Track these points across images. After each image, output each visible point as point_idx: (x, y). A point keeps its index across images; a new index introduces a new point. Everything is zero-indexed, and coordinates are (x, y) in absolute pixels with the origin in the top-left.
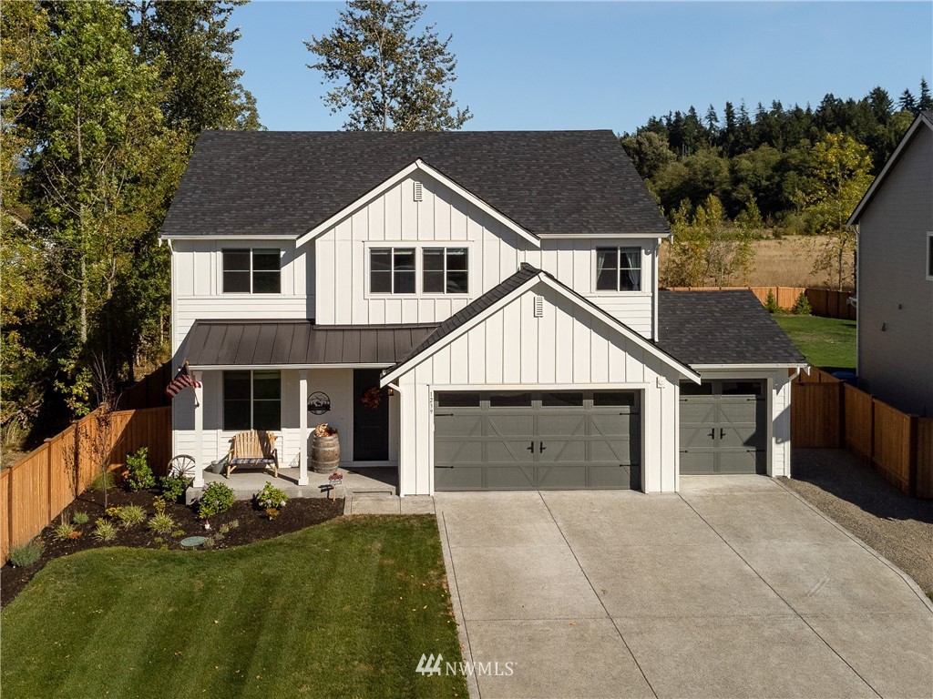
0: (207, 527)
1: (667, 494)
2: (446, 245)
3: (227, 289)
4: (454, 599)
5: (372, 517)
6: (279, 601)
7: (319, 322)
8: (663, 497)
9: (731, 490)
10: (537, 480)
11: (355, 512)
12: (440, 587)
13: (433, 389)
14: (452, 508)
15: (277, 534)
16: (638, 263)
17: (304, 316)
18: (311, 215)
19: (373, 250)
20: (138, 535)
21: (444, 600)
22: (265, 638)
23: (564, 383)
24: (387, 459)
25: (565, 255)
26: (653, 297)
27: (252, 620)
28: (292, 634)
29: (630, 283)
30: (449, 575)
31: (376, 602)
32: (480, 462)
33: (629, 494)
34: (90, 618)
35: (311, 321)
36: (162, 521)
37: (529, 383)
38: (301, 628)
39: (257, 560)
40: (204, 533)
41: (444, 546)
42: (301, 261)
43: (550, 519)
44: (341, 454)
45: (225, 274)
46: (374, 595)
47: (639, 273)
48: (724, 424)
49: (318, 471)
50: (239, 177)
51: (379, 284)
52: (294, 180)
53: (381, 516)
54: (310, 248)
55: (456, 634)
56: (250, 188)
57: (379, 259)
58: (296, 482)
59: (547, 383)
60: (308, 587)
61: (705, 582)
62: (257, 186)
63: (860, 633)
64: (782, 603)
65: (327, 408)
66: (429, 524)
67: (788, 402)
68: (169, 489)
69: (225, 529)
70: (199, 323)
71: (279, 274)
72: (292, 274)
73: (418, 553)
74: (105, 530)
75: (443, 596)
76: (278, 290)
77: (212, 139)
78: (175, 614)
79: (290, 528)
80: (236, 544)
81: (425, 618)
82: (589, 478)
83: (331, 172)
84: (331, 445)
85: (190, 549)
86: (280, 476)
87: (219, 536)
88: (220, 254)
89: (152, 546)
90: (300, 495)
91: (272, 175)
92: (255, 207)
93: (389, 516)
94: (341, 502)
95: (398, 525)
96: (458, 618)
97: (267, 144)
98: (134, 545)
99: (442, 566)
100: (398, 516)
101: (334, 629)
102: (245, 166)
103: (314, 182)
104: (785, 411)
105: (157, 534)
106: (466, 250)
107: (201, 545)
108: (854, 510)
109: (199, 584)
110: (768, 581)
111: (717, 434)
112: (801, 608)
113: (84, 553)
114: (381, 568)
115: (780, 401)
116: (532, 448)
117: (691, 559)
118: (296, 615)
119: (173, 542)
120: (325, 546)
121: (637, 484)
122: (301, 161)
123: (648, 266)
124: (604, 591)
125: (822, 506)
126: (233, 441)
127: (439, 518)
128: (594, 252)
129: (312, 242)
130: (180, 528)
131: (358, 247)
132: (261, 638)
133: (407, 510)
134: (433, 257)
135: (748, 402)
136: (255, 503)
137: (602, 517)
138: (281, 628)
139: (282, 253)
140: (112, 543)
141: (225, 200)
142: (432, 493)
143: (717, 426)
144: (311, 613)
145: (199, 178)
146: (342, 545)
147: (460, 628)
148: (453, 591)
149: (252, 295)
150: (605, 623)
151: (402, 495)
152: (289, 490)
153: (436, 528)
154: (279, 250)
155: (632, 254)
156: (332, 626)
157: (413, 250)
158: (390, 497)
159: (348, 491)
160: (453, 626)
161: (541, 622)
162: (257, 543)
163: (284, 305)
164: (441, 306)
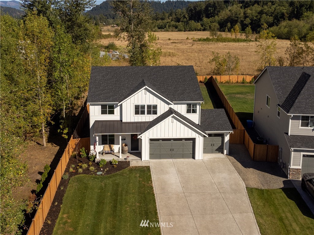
0: (102, 169)
1: (200, 160)
2: (152, 104)
3: (102, 114)
4: (154, 189)
5: (136, 167)
6: (120, 189)
7: (123, 121)
8: (199, 161)
9: (214, 158)
10: (171, 157)
11: (132, 166)
12: (151, 186)
13: (149, 138)
14: (153, 164)
15: (117, 171)
16: (196, 107)
17: (119, 119)
18: (121, 96)
19: (135, 105)
20: (87, 171)
21: (152, 189)
22: (119, 198)
23: (178, 137)
24: (138, 150)
25: (179, 106)
26: (199, 115)
27: (116, 194)
28: (124, 197)
29: (194, 111)
30: (153, 183)
31: (139, 189)
32: (159, 153)
33: (192, 160)
34: (84, 193)
35: (121, 121)
36: (92, 168)
37: (170, 137)
38: (125, 196)
39: (114, 178)
40: (101, 171)
41: (152, 175)
42: (119, 107)
43: (174, 167)
44: (128, 150)
45: (102, 110)
46: (139, 188)
47: (196, 110)
48: (214, 143)
49: (123, 154)
50: (103, 83)
51: (137, 113)
52: (115, 84)
53: (138, 166)
54: (121, 106)
55: (155, 197)
56: (106, 87)
57: (137, 107)
58: (119, 157)
59: (174, 137)
60: (125, 185)
61: (204, 184)
62: (107, 86)
63: (230, 196)
64: (218, 190)
65: (125, 139)
66: (148, 169)
67: (229, 139)
68: (91, 158)
69: (106, 170)
70: (96, 121)
71: (114, 110)
72: (117, 110)
73: (146, 177)
74: (80, 170)
75: (152, 188)
76: (114, 114)
77: (94, 69)
78: (100, 192)
79: (120, 170)
80: (109, 174)
81: (149, 193)
82: (183, 156)
83: (124, 81)
84: (126, 148)
85: (99, 175)
86: (115, 155)
87: (105, 172)
88: (100, 106)
89: (91, 174)
90: (120, 160)
91: (110, 82)
92: (108, 93)
93: (140, 166)
94: (129, 162)
95: (142, 169)
96: (155, 193)
97: (108, 71)
98: (87, 174)
99: (152, 180)
100: (142, 167)
101: (131, 196)
102: (104, 79)
103: (120, 84)
104: (228, 141)
105: (91, 171)
106: (157, 105)
107: (101, 174)
108: (239, 165)
109: (103, 185)
110: (216, 184)
111: (213, 145)
112: (221, 191)
113: (77, 176)
114: (139, 181)
115: (227, 138)
116: (171, 150)
117: (202, 178)
118: (124, 192)
119: (95, 173)
120: (127, 175)
121: (194, 157)
122: (117, 77)
123: (198, 108)
124: (184, 187)
125: (233, 163)
126: (104, 147)
127: (151, 167)
128: (186, 105)
129: (122, 104)
130: (96, 170)
131: (132, 105)
132: (118, 198)
133: (144, 165)
134: (149, 107)
135: (220, 138)
136: (110, 162)
137: (185, 167)
138: (121, 196)
139: (115, 106)
140: (82, 173)
141: (100, 91)
142: (149, 160)
143: (213, 143)
144: (127, 192)
145: (93, 84)
146: (131, 175)
147: (155, 195)
148: (154, 187)
149: (108, 115)
150: (183, 194)
151: (142, 161)
152: (117, 159)
153: (150, 170)
154: (114, 105)
155: (195, 105)
156: (131, 195)
157: (145, 105)
158: (140, 161)
159: (131, 160)
160: (154, 195)
161: (171, 194)
162: (113, 174)
163: (115, 117)
164: (151, 118)
